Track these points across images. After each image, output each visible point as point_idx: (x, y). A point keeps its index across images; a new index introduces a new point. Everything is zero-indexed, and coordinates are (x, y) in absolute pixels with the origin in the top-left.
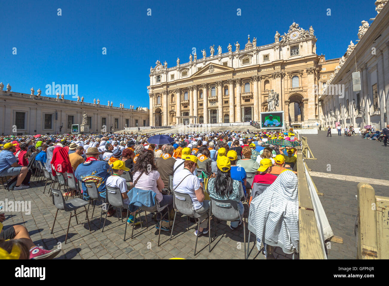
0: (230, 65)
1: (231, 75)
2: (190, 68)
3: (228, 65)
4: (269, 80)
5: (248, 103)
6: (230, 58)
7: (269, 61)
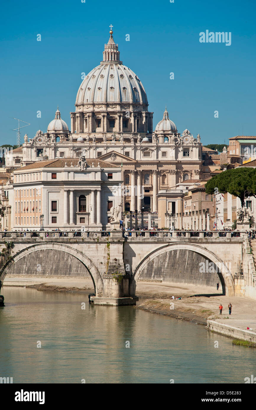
0: (132, 155)
1: (134, 166)
2: (88, 150)
3: (130, 156)
4: (166, 175)
5: (147, 193)
6: (133, 149)
7: (167, 157)
